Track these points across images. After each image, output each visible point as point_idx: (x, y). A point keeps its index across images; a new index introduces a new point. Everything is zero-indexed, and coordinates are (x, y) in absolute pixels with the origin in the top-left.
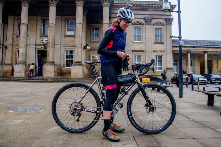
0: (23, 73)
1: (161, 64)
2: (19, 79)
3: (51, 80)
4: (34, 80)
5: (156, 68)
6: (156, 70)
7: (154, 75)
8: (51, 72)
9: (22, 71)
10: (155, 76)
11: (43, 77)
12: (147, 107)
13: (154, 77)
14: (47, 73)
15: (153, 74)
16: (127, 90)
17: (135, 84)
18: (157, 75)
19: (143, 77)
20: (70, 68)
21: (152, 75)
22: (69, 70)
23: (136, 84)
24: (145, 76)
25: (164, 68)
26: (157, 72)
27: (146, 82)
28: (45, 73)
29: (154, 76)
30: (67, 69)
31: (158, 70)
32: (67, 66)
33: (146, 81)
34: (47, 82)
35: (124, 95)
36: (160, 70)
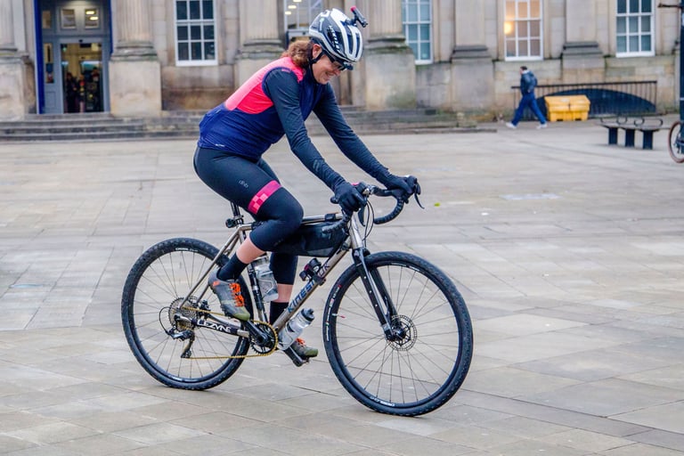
0: (17, 99)
1: (647, 20)
2: (13, 131)
3: (159, 128)
4: (81, 130)
5: (618, 45)
6: (619, 55)
7: (608, 80)
8: (145, 93)
9: (11, 93)
10: (614, 88)
11: (111, 115)
13: (607, 91)
14: (129, 96)
15: (605, 76)
17: (346, 251)
18: (625, 78)
19: (553, 95)
20: (200, 67)
21: (601, 81)
22: (200, 79)
23: (349, 251)
24: (561, 89)
25: (662, 42)
26: (626, 64)
27: (568, 117)
28: (121, 96)
29: (609, 87)
30: (187, 73)
31: (628, 54)
32: (183, 56)
33: (570, 112)
34: (147, 137)
35: (315, 287)
36: (641, 53)
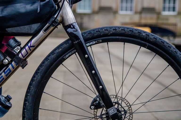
12: (100, 110)
16: (24, 51)
17: (56, 27)
23: (60, 27)
35: (15, 69)
